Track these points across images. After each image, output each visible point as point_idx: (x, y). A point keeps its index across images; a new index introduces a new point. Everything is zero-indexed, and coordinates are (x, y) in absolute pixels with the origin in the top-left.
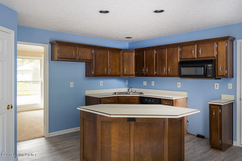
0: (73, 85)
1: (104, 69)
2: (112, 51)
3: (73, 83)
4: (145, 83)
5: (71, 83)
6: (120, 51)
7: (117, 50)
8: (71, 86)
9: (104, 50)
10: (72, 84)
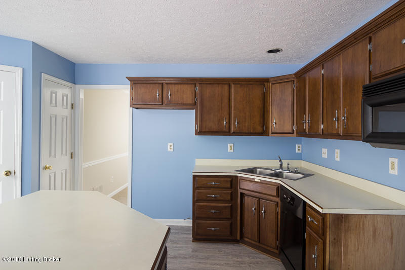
0: (172, 149)
1: (220, 120)
2: (241, 85)
3: (172, 144)
4: (325, 153)
5: (169, 144)
6: (266, 84)
7: (257, 82)
8: (169, 150)
9: (222, 84)
10: (171, 146)
